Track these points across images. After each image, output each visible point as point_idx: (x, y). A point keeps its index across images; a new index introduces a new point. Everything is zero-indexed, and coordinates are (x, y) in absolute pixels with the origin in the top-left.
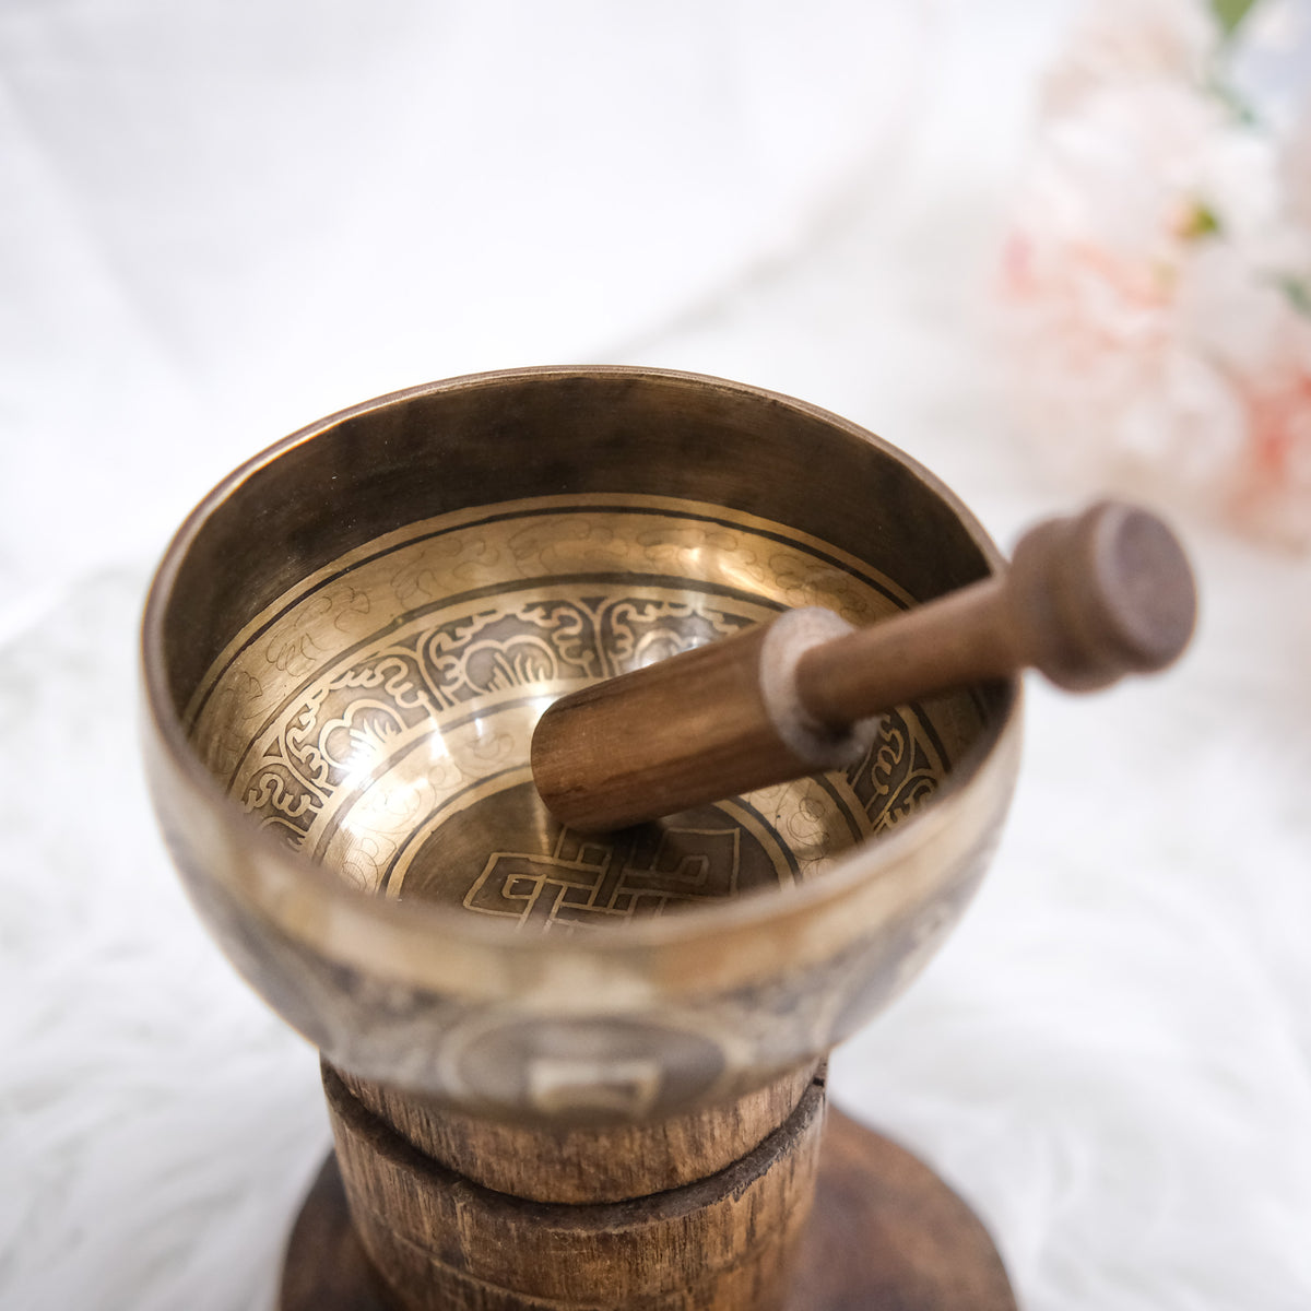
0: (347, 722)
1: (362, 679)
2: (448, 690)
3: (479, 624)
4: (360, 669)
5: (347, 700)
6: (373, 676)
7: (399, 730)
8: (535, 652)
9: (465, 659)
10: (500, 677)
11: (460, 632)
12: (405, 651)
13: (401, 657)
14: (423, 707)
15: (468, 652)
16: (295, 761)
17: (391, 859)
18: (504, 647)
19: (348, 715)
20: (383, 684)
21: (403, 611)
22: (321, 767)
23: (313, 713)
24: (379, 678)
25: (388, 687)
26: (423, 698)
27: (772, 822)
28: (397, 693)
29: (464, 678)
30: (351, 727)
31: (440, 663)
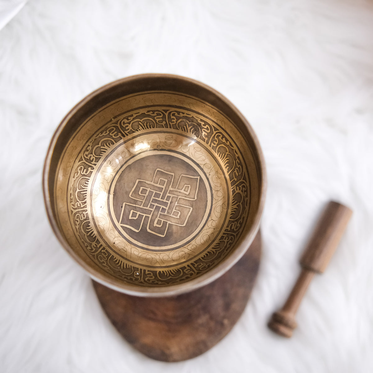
0: (100, 145)
1: (104, 134)
2: (126, 132)
3: (135, 116)
4: (102, 132)
5: (99, 140)
6: (106, 132)
7: (114, 144)
8: (150, 121)
9: (131, 124)
10: (140, 128)
11: (129, 118)
12: (115, 125)
13: (114, 126)
14: (120, 137)
15: (132, 122)
16: (86, 160)
17: (111, 181)
18: (141, 121)
19: (100, 143)
20: (109, 134)
21: (114, 116)
22: (93, 158)
23: (91, 146)
24: (108, 132)
25: (111, 134)
26: (120, 135)
27: (208, 176)
28: (113, 135)
29: (131, 128)
30: (101, 146)
31: (124, 126)
